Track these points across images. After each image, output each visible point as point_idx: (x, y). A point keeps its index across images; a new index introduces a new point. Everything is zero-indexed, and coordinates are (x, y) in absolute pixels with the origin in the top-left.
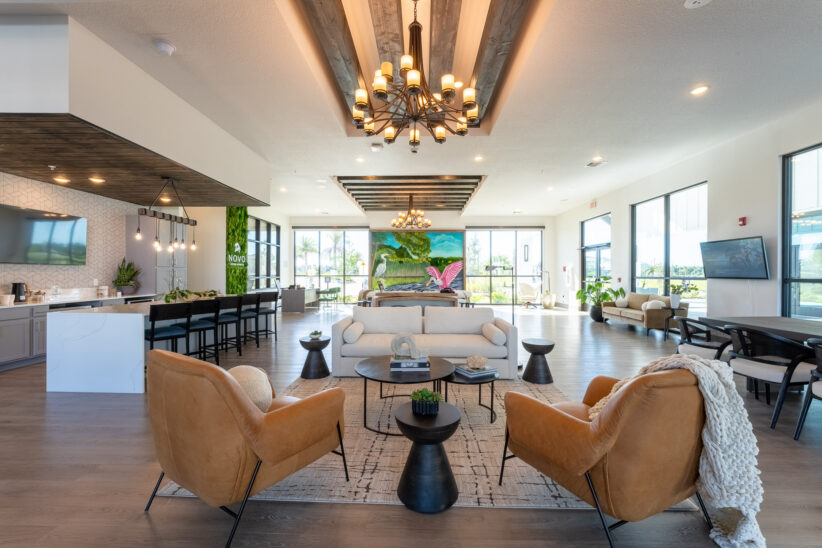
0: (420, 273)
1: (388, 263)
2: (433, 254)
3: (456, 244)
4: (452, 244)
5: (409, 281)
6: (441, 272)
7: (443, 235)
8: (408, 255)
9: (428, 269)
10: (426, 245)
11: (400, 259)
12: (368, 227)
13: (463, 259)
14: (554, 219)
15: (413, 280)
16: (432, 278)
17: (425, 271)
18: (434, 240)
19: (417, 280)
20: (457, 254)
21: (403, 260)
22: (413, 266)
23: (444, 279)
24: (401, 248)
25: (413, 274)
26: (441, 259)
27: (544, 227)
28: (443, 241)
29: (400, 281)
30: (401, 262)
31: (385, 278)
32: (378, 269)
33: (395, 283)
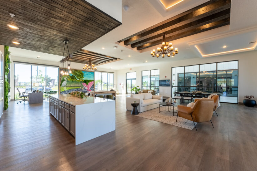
0: (80, 85)
1: (67, 81)
2: (84, 79)
3: (92, 76)
4: (90, 75)
5: (76, 88)
6: (87, 85)
7: (88, 72)
8: (75, 79)
9: (83, 84)
10: (82, 75)
11: (72, 80)
12: (59, 66)
13: (94, 81)
14: (117, 71)
15: (77, 87)
16: (84, 87)
17: (82, 84)
18: (85, 74)
19: (79, 87)
20: (92, 79)
21: (73, 80)
22: (77, 82)
23: (88, 87)
24: (73, 76)
25: (78, 85)
26: (87, 80)
27: (114, 73)
28: (88, 75)
29: (72, 88)
30: (73, 81)
31: (66, 87)
32: (63, 83)
33: (70, 88)
